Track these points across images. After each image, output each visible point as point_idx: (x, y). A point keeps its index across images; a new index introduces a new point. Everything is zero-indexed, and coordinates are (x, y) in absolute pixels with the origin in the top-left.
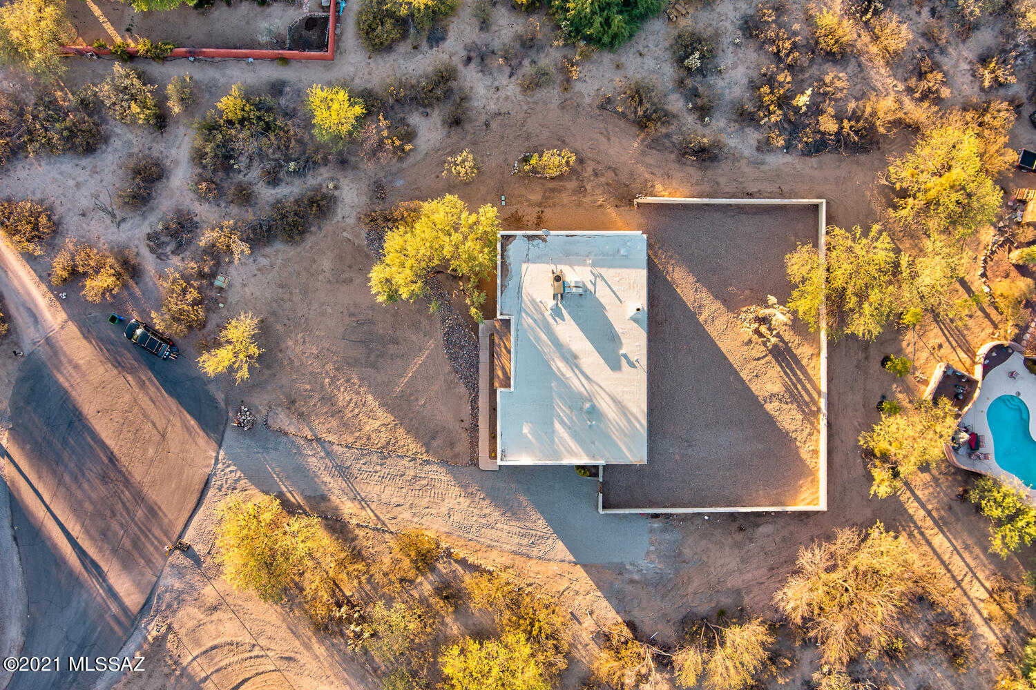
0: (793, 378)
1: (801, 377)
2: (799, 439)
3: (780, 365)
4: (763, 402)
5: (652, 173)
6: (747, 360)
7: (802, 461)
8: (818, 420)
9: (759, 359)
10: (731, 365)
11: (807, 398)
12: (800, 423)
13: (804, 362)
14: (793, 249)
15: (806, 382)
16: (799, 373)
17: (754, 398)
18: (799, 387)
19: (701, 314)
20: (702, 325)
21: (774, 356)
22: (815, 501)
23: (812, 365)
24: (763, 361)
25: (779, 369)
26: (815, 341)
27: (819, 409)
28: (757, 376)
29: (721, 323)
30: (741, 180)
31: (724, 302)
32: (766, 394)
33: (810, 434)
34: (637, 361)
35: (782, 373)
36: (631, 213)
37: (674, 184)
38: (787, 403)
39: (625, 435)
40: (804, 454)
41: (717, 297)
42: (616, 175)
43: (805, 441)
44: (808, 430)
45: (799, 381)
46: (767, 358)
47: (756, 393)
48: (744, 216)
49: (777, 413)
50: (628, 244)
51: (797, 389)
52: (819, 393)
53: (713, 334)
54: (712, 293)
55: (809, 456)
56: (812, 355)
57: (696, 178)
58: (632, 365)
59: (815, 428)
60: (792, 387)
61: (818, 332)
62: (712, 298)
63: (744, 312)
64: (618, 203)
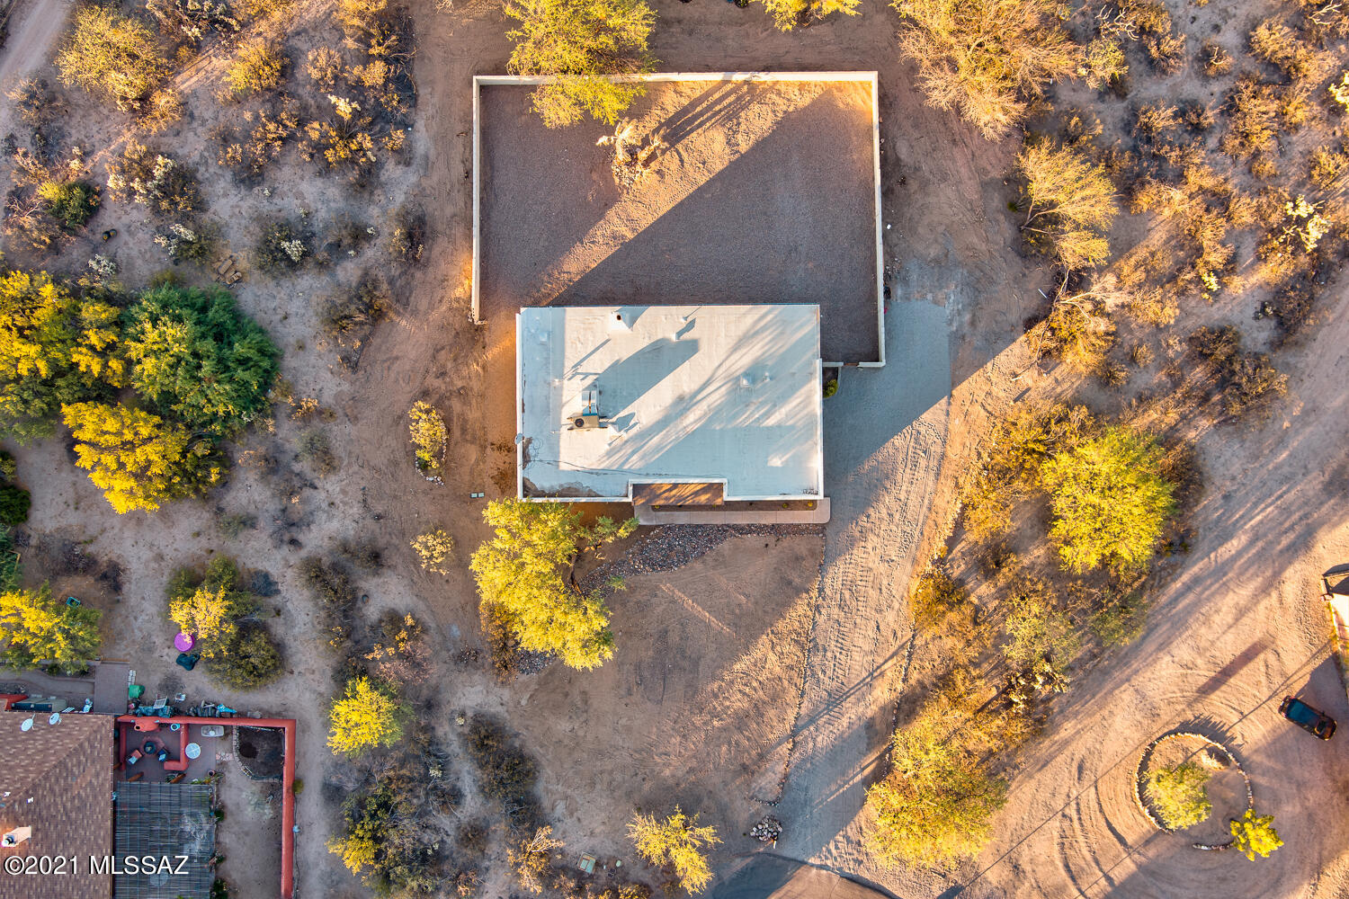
0: (705, 117)
1: (704, 105)
2: (785, 108)
3: (692, 131)
4: (737, 155)
5: (441, 301)
6: (684, 176)
7: (814, 103)
8: (761, 83)
9: (682, 161)
10: (690, 197)
11: (732, 98)
12: (765, 107)
13: (686, 102)
14: (538, 118)
15: (711, 99)
16: (699, 109)
17: (733, 166)
18: (718, 108)
19: (623, 237)
20: (639, 235)
21: (678, 141)
22: (865, 86)
23: (689, 92)
24: (685, 155)
25: (694, 134)
26: (657, 88)
27: (746, 82)
28: (704, 163)
29: (635, 211)
30: (449, 187)
31: (607, 206)
32: (727, 150)
33: (779, 93)
34: (686, 318)
35: (700, 131)
36: (493, 328)
37: (454, 273)
38: (739, 124)
39: (782, 333)
40: (806, 101)
41: (601, 216)
42: (443, 348)
43: (788, 100)
44: (774, 96)
45: (709, 108)
46: (681, 151)
47: (726, 163)
48: (496, 181)
49: (752, 136)
50: (533, 331)
51: (721, 111)
52: (725, 82)
53: (650, 220)
54: (596, 222)
55: (807, 94)
56: (675, 92)
57: (446, 244)
58: (691, 325)
59: (772, 88)
60: (718, 117)
61: (645, 85)
62: (602, 222)
63: (621, 180)
64: (480, 345)
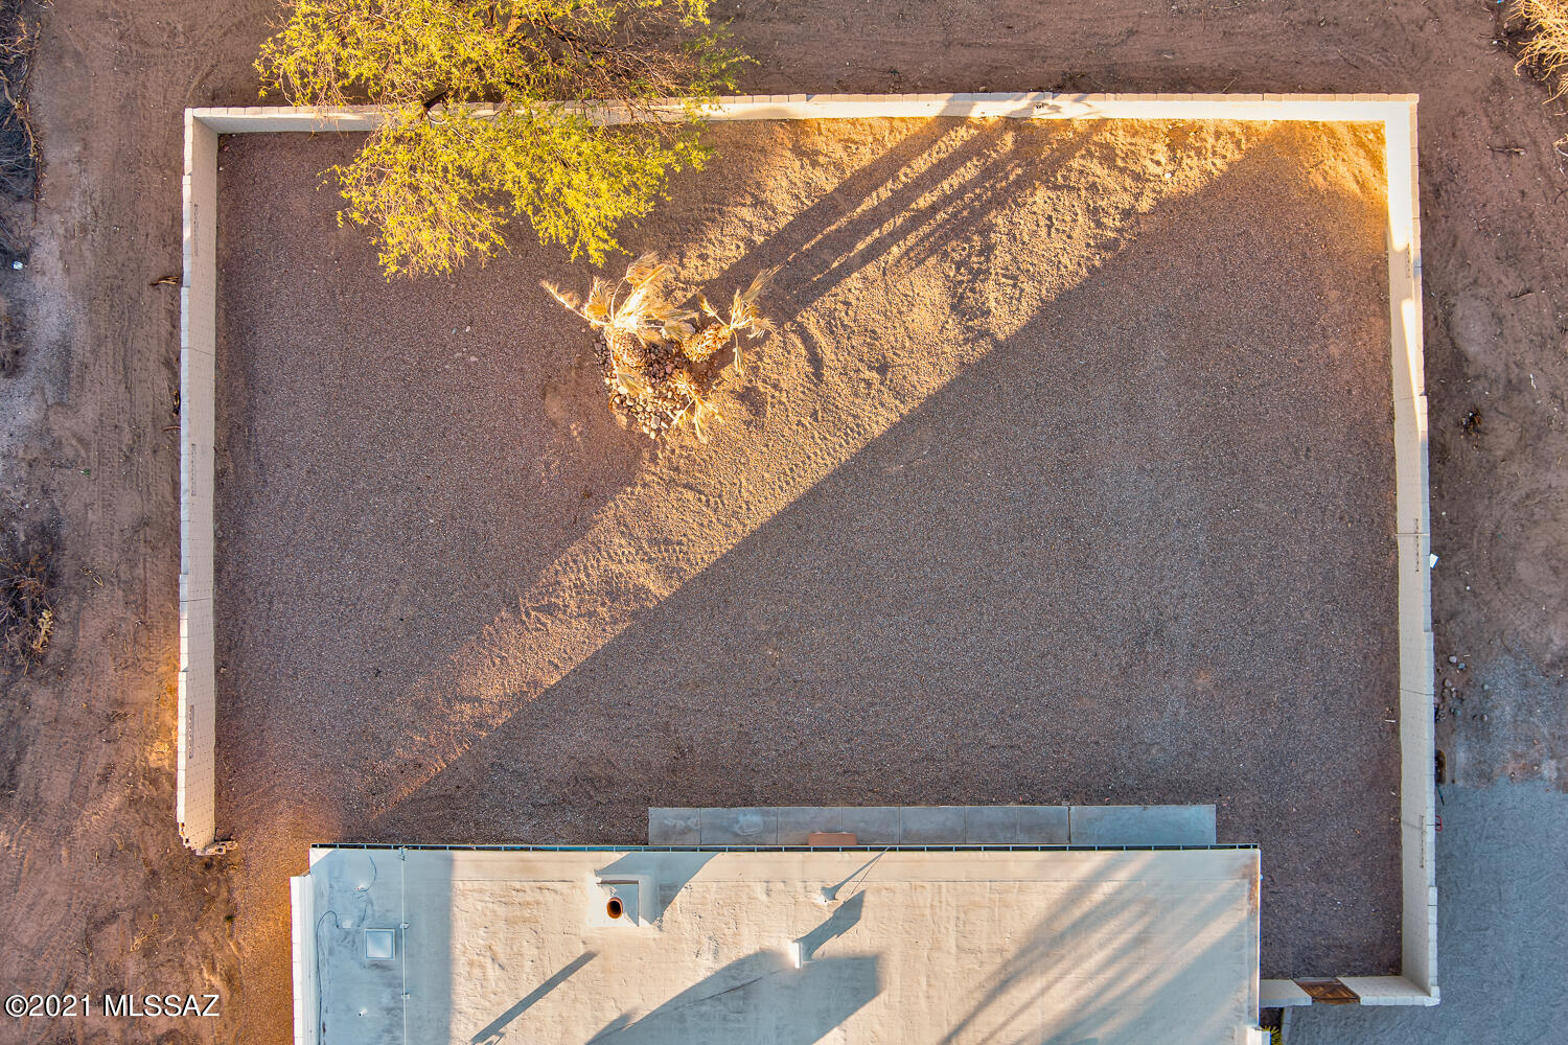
0: (887, 228)
1: (884, 193)
2: (1126, 200)
3: (847, 270)
4: (984, 346)
5: (105, 779)
6: (822, 409)
7: (1213, 187)
8: (1052, 126)
9: (816, 360)
10: (842, 473)
11: (969, 171)
12: (1066, 199)
13: (828, 183)
15: (905, 176)
16: (869, 203)
17: (972, 381)
18: (924, 201)
19: (640, 592)
20: (685, 587)
21: (805, 302)
22: (1368, 141)
23: (839, 152)
24: (823, 342)
25: (854, 281)
26: (745, 142)
27: (1010, 123)
28: (883, 369)
29: (676, 514)
30: (127, 438)
31: (592, 497)
32: (953, 331)
33: (1108, 156)
35: (870, 269)
36: (256, 863)
37: (143, 695)
38: (988, 250)
40: (1191, 175)
41: (577, 528)
42: (113, 917)
43: (1137, 177)
44: (1095, 167)
45: (899, 201)
46: (813, 330)
47: (950, 371)
48: (261, 423)
49: (1028, 287)
51: (934, 209)
52: (949, 122)
53: (723, 544)
54: (559, 547)
55: (1194, 162)
56: (799, 152)
57: (119, 612)
59: (1085, 138)
60: (925, 229)
61: (706, 131)
62: (575, 548)
63: (632, 419)
64: (218, 910)
